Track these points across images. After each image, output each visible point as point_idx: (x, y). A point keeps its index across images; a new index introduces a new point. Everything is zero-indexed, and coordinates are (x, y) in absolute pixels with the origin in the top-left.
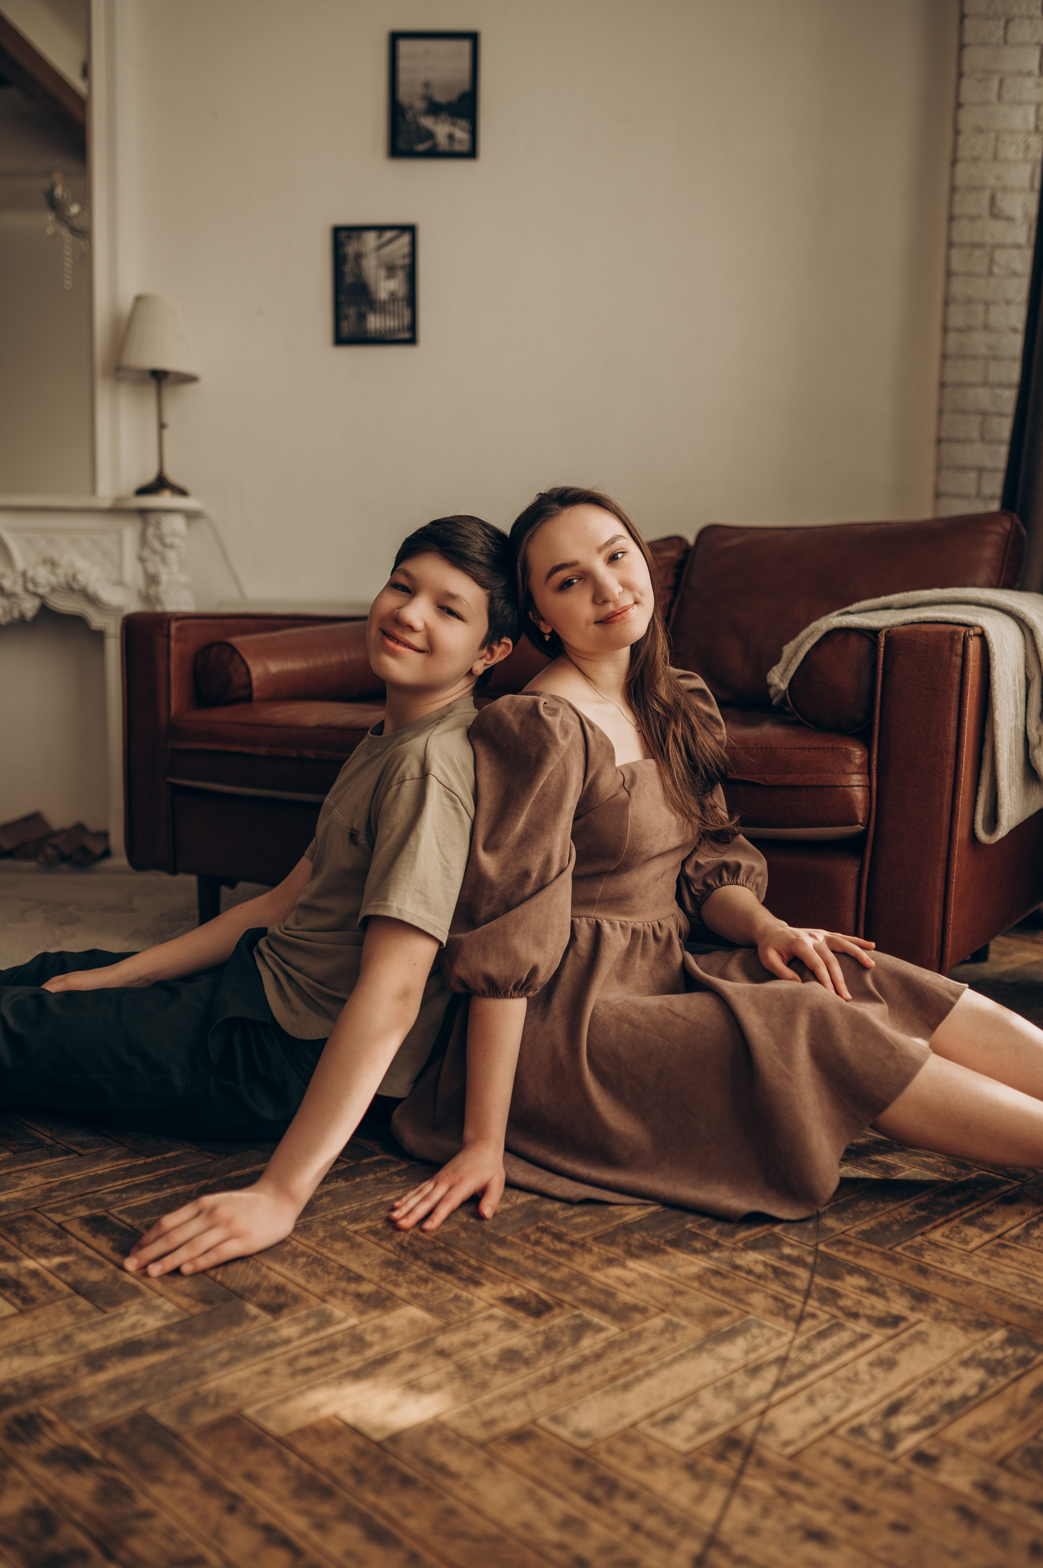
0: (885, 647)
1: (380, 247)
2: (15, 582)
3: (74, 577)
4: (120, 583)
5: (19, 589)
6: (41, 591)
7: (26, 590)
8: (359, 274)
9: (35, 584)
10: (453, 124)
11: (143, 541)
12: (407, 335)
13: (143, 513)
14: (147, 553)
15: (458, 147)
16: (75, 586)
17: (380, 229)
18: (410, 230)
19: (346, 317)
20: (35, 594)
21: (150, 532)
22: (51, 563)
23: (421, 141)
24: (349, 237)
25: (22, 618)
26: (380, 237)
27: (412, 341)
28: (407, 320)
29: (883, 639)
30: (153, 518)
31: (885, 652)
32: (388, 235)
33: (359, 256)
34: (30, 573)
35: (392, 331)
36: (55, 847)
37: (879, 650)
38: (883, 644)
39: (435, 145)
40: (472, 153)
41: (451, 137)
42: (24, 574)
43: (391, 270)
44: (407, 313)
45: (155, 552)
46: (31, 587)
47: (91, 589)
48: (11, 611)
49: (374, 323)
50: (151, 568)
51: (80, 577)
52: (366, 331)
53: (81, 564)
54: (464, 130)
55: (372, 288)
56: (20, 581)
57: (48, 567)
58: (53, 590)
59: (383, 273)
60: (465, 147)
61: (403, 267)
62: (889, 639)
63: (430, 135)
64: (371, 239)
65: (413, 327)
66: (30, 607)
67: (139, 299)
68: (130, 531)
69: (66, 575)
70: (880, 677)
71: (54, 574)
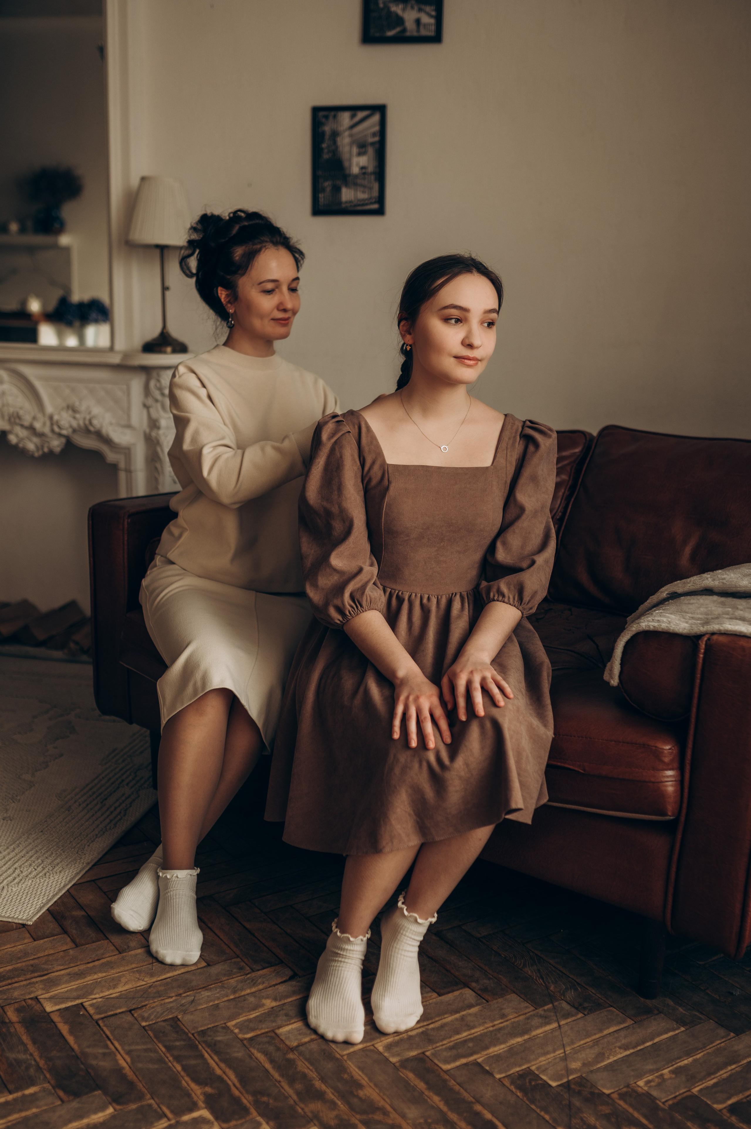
0: (705, 653)
1: (352, 127)
2: (44, 424)
3: (90, 423)
4: (129, 426)
5: (47, 430)
6: (64, 432)
7: (53, 431)
8: (335, 151)
9: (59, 427)
10: (420, 10)
11: (147, 391)
12: (376, 206)
13: (146, 370)
14: (150, 402)
15: (424, 32)
16: (92, 429)
17: (354, 109)
18: (381, 109)
19: (323, 190)
20: (60, 435)
21: (152, 384)
22: (73, 409)
23: (391, 28)
24: (327, 117)
25: (51, 452)
26: (353, 116)
27: (380, 212)
28: (375, 193)
29: (703, 646)
30: (154, 374)
31: (704, 659)
32: (361, 115)
33: (335, 134)
34: (56, 417)
35: (363, 202)
36: (77, 643)
37: (699, 656)
38: (702, 651)
39: (404, 30)
40: (437, 38)
41: (418, 22)
42: (51, 418)
43: (362, 147)
44: (376, 186)
45: (157, 401)
46: (56, 429)
47: (104, 431)
48: (42, 447)
49: (347, 195)
50: (154, 415)
51: (95, 422)
52: (340, 203)
53: (96, 410)
54: (431, 16)
55: (346, 164)
56: (48, 423)
57: (70, 412)
58: (74, 431)
59: (355, 150)
60: (431, 32)
61: (372, 144)
62: (709, 647)
63: (400, 21)
64: (345, 118)
65: (381, 199)
66: (56, 444)
67: (143, 179)
68: (137, 384)
69: (84, 419)
70: (698, 681)
71: (74, 418)
